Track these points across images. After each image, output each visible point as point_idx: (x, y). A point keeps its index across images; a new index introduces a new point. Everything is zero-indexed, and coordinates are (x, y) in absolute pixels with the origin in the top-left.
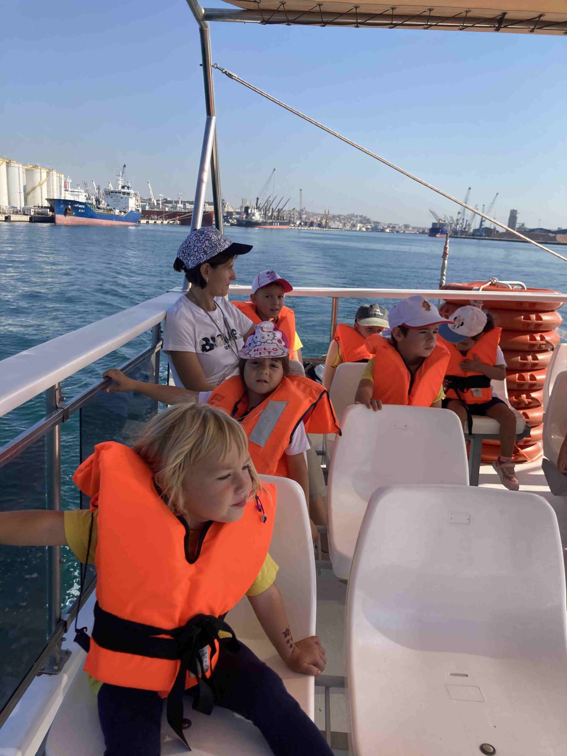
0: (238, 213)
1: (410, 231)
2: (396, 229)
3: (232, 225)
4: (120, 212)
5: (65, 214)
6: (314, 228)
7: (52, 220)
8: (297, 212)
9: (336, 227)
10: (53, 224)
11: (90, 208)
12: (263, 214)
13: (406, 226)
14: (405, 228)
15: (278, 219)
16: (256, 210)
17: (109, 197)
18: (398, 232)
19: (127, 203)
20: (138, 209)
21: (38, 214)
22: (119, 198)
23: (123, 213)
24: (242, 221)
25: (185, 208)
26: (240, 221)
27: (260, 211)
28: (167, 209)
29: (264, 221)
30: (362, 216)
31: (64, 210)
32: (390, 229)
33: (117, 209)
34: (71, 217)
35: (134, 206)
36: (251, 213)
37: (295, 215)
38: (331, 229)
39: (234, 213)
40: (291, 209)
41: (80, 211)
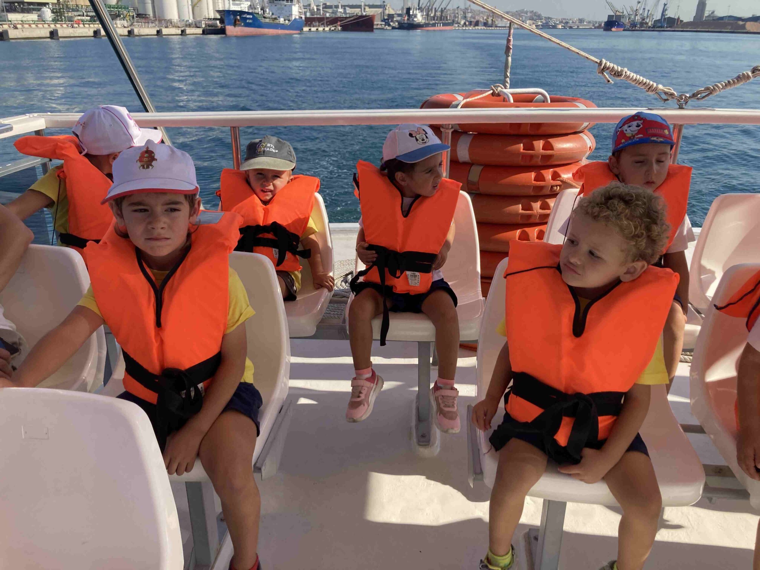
0: (399, 15)
1: (585, 25)
2: (569, 25)
3: (394, 28)
4: (285, 20)
5: (235, 25)
6: (479, 28)
7: (222, 31)
8: (461, 10)
9: (503, 25)
10: (224, 36)
11: (257, 18)
12: (426, 15)
13: (581, 21)
14: (579, 22)
15: (441, 20)
16: (418, 11)
17: (273, 5)
18: (571, 28)
19: (291, 10)
20: (301, 16)
21: (209, 26)
22: (283, 6)
23: (287, 21)
24: (404, 23)
25: (345, 12)
26: (402, 24)
27: (422, 11)
28: (328, 15)
29: (427, 22)
30: (533, 11)
31: (233, 21)
32: (563, 25)
33: (282, 17)
34: (240, 28)
35: (297, 13)
36: (412, 15)
37: (459, 14)
38: (498, 28)
39: (395, 15)
40: (455, 7)
41: (248, 21)
